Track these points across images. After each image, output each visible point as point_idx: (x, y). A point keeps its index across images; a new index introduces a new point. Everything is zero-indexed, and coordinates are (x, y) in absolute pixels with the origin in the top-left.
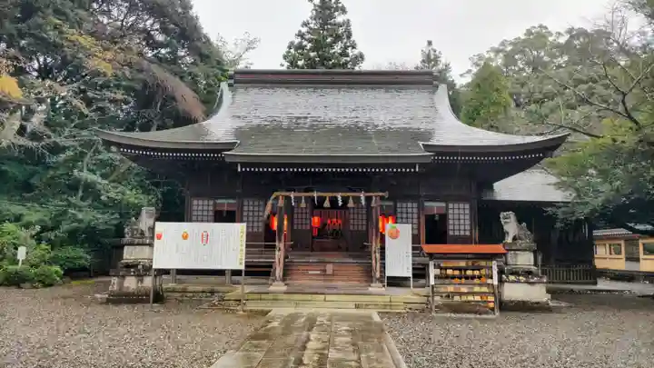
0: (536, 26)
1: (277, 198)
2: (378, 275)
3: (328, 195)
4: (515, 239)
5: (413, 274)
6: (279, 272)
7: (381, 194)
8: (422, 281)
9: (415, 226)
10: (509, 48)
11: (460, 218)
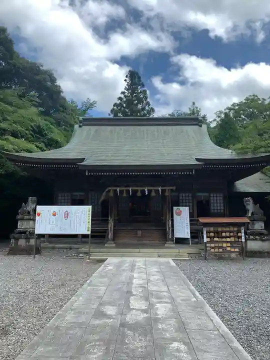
0: (252, 95)
1: (109, 191)
2: (170, 237)
3: (139, 189)
4: (252, 214)
5: (191, 236)
6: (110, 235)
7: (171, 188)
8: (196, 240)
9: (191, 208)
10: (237, 108)
11: (217, 202)
